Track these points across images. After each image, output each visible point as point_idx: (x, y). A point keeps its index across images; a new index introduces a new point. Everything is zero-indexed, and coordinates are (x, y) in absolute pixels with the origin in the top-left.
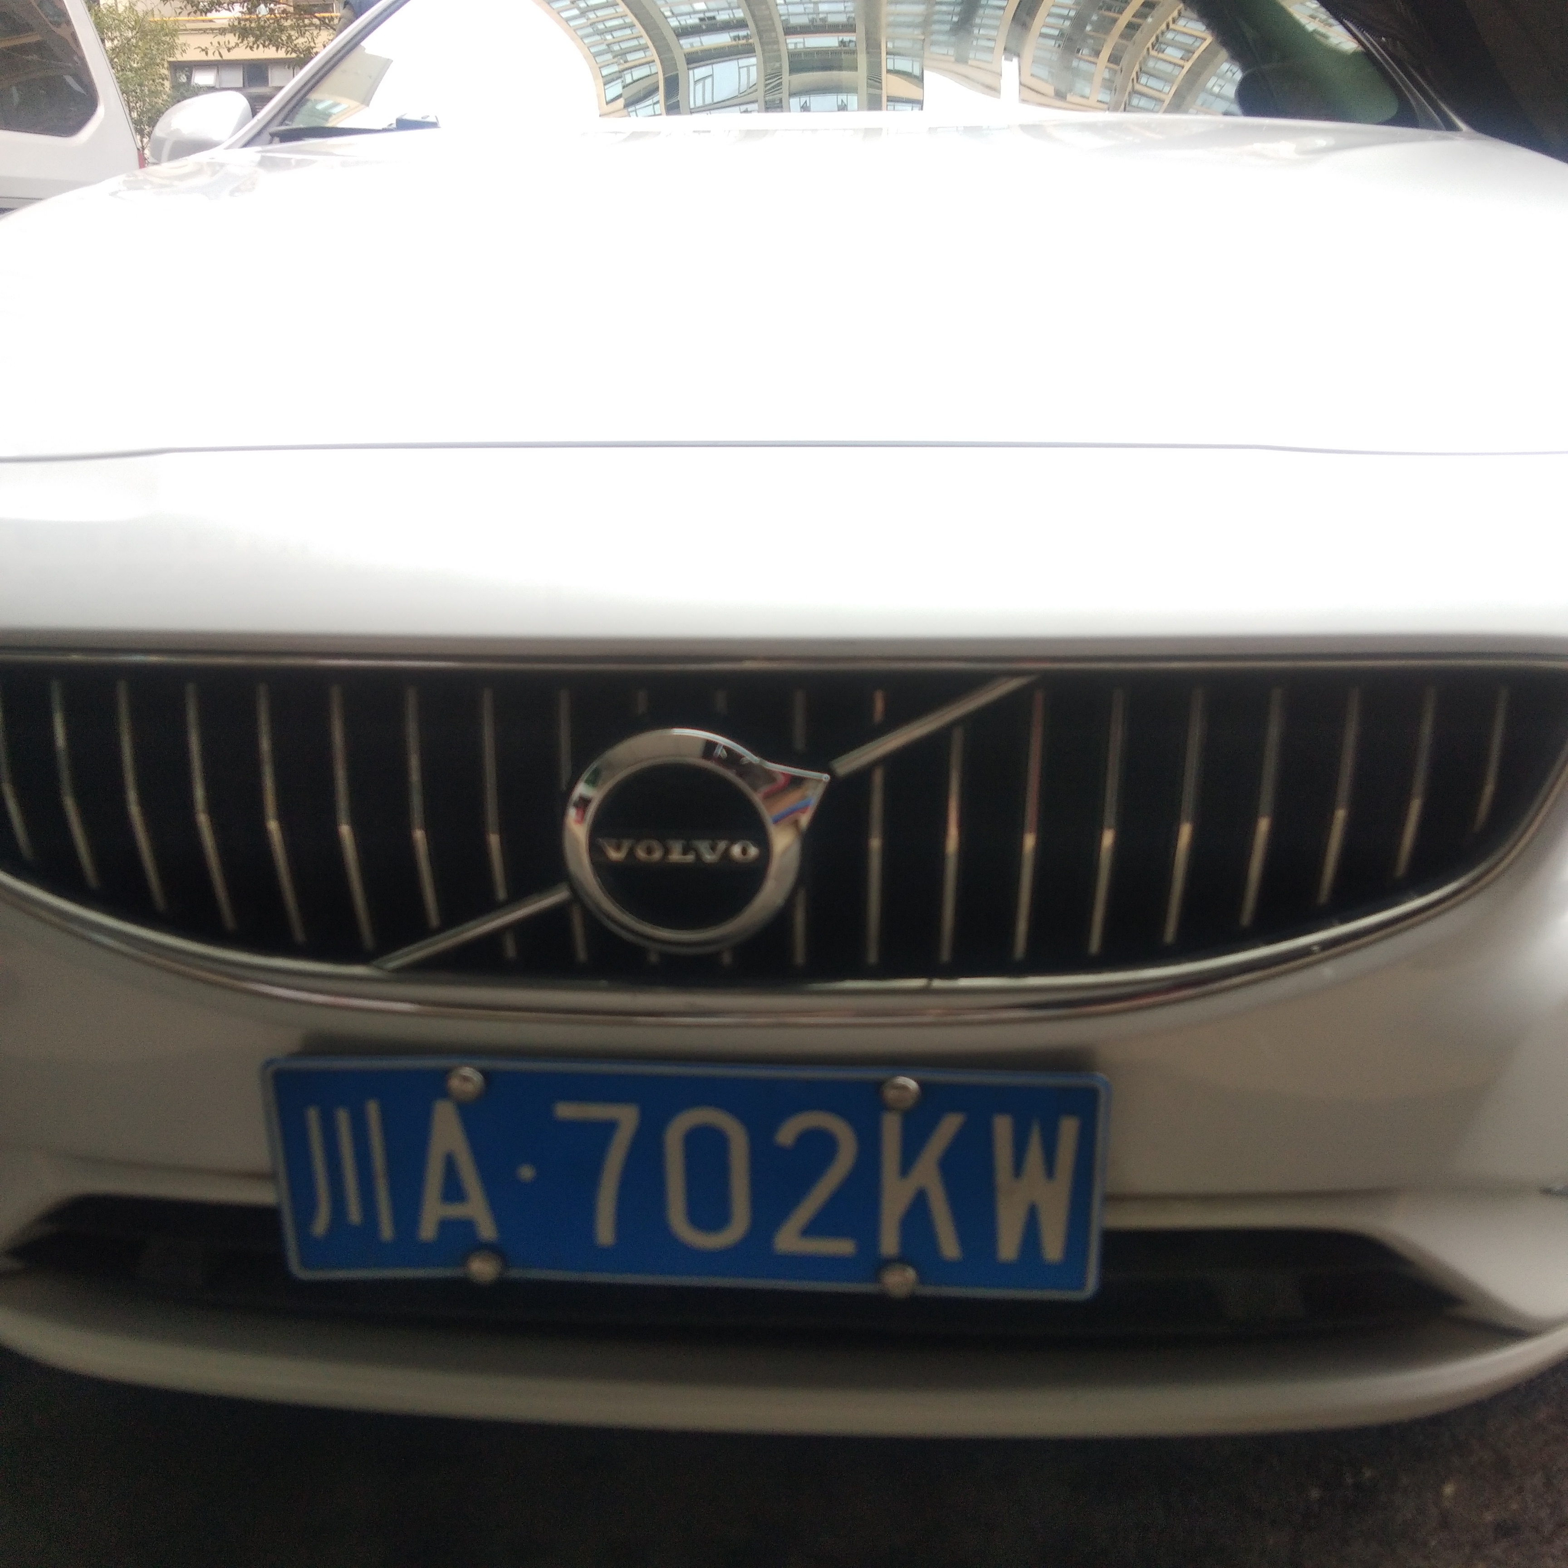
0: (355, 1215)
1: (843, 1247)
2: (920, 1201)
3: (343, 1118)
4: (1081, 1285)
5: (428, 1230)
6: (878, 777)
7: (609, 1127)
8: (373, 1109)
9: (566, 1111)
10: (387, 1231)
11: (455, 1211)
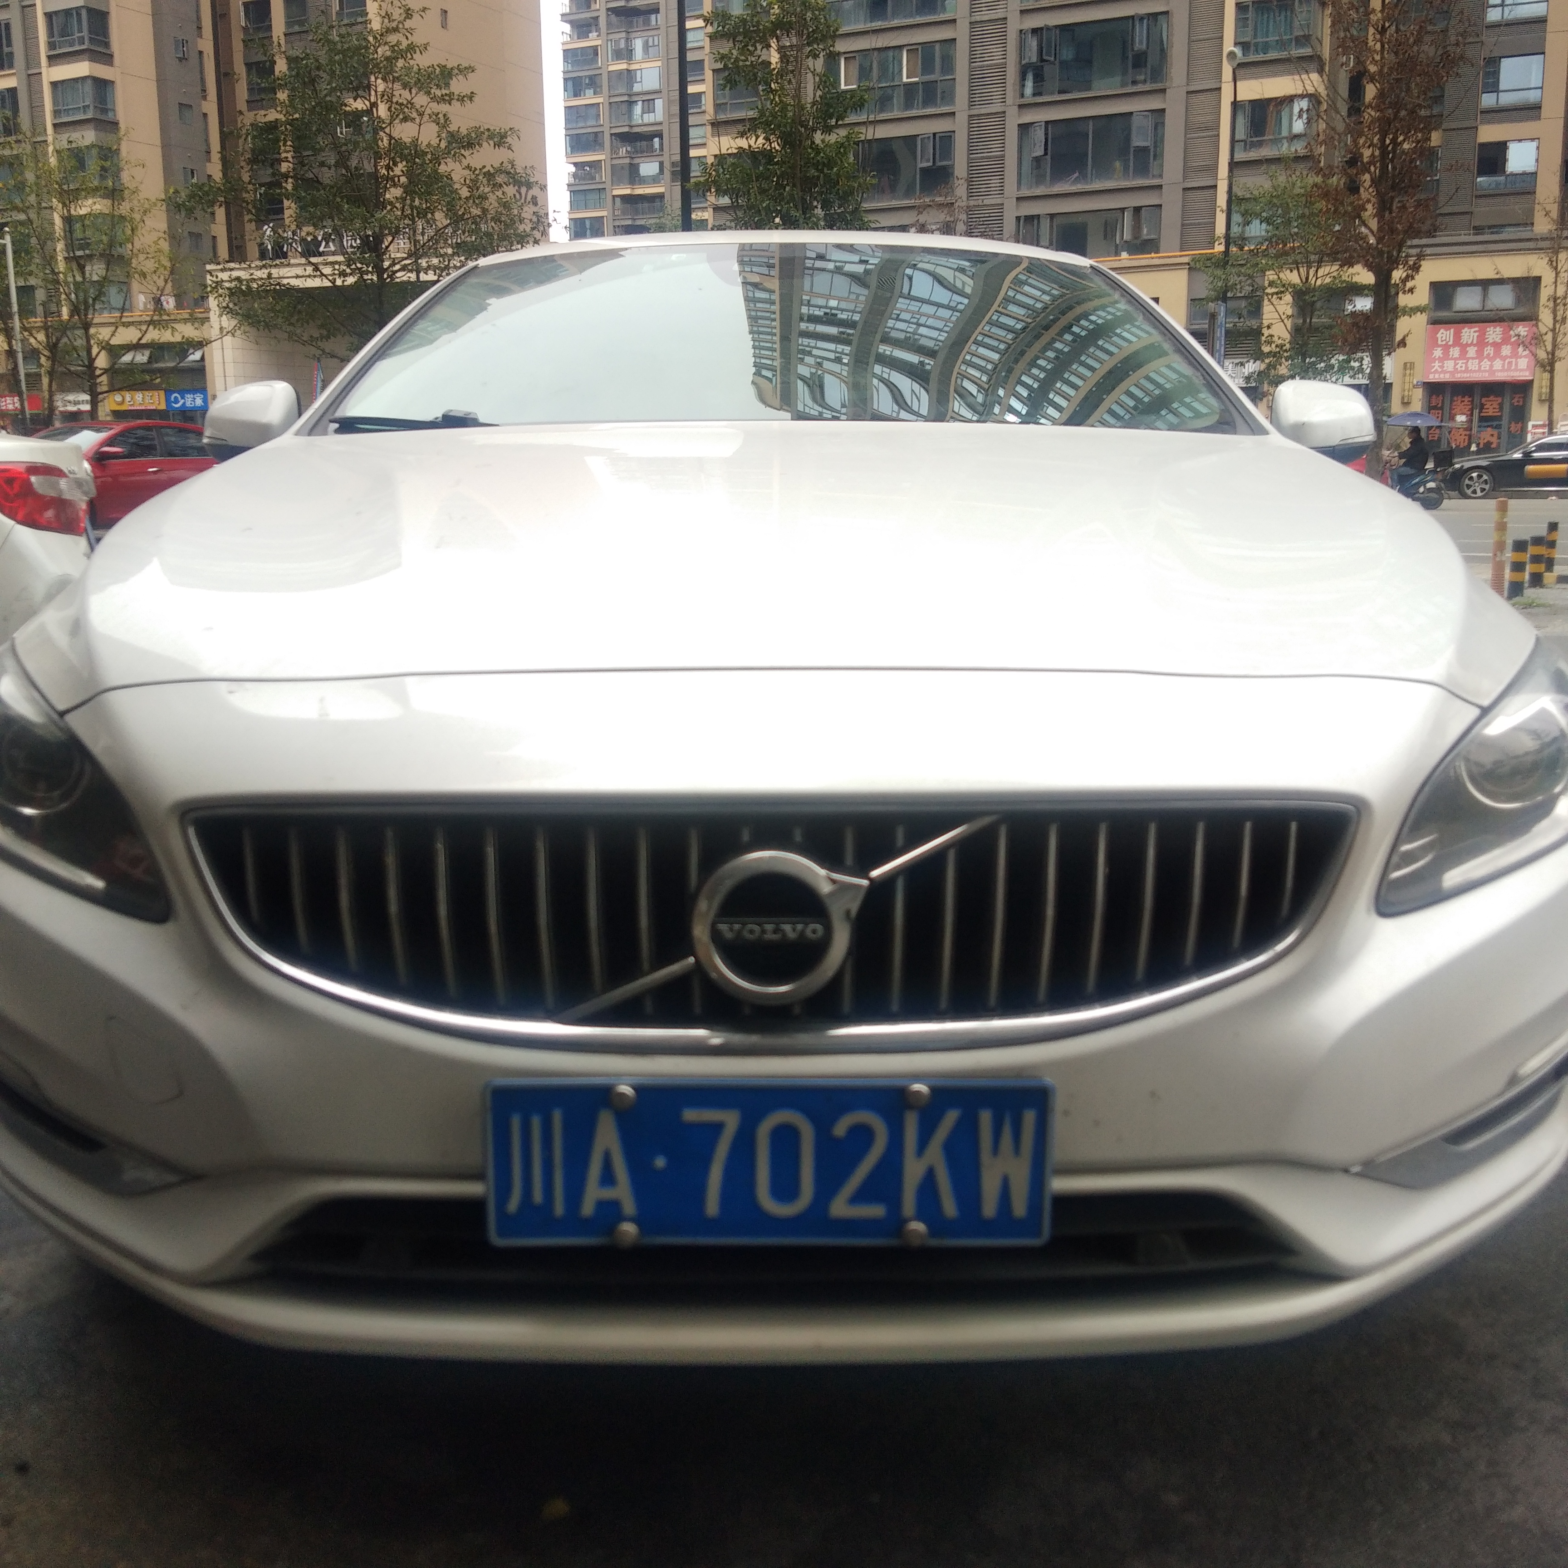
0: (538, 1196)
1: (876, 1211)
2: (930, 1177)
3: (536, 1122)
4: (1038, 1233)
5: (588, 1209)
6: (900, 885)
7: (717, 1128)
8: (557, 1116)
9: (691, 1115)
10: (559, 1209)
11: (608, 1194)
